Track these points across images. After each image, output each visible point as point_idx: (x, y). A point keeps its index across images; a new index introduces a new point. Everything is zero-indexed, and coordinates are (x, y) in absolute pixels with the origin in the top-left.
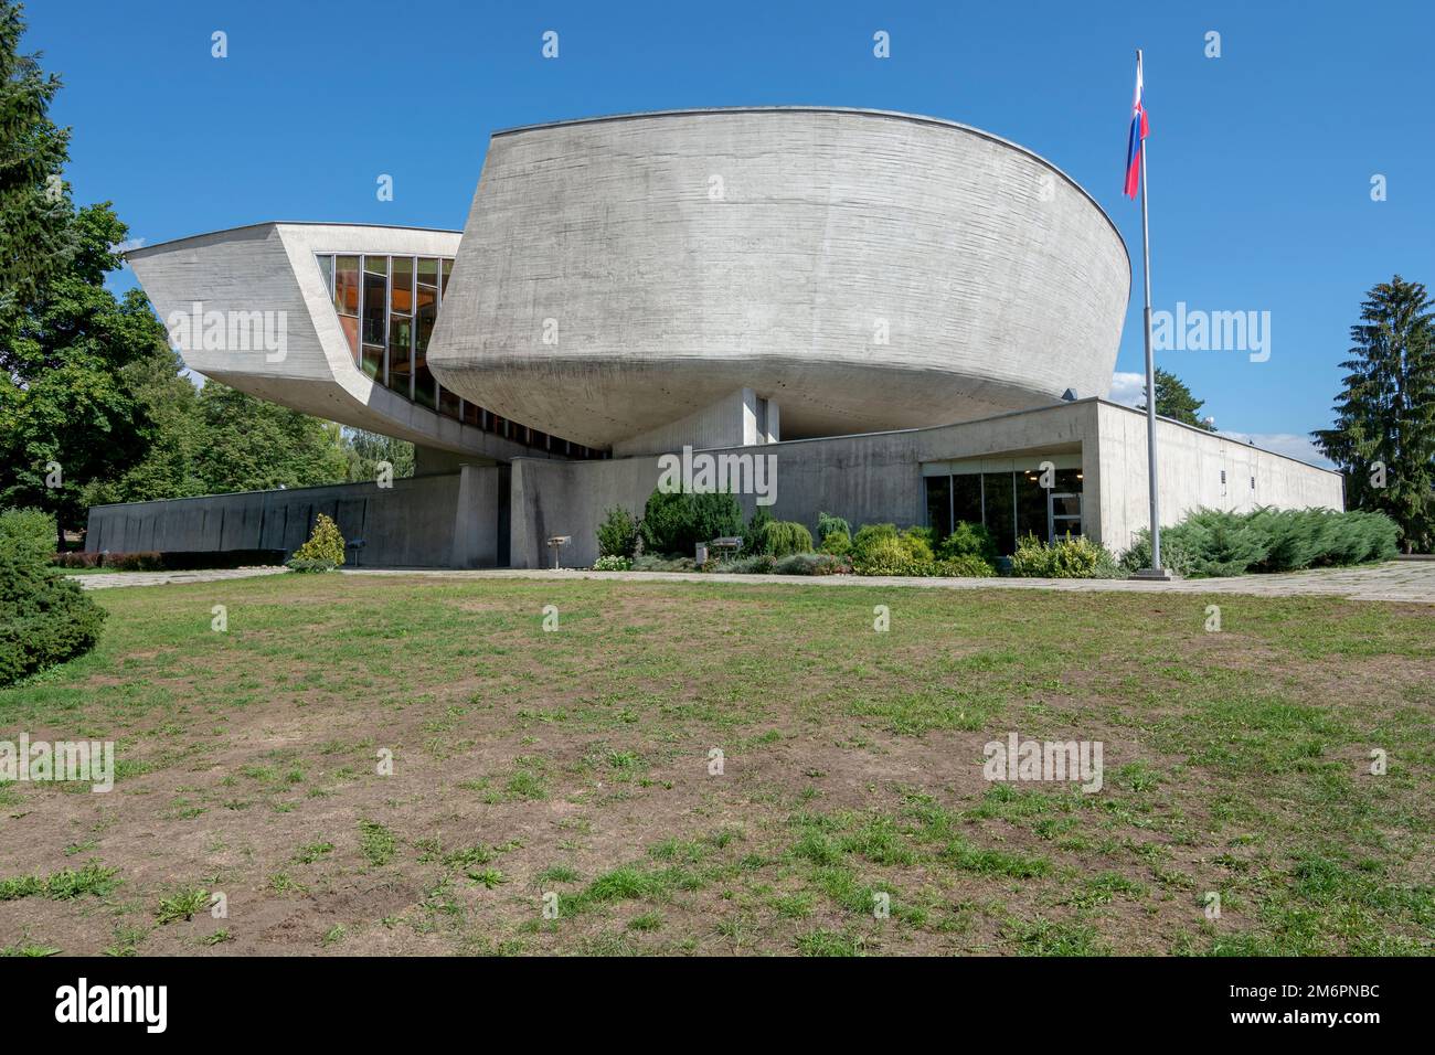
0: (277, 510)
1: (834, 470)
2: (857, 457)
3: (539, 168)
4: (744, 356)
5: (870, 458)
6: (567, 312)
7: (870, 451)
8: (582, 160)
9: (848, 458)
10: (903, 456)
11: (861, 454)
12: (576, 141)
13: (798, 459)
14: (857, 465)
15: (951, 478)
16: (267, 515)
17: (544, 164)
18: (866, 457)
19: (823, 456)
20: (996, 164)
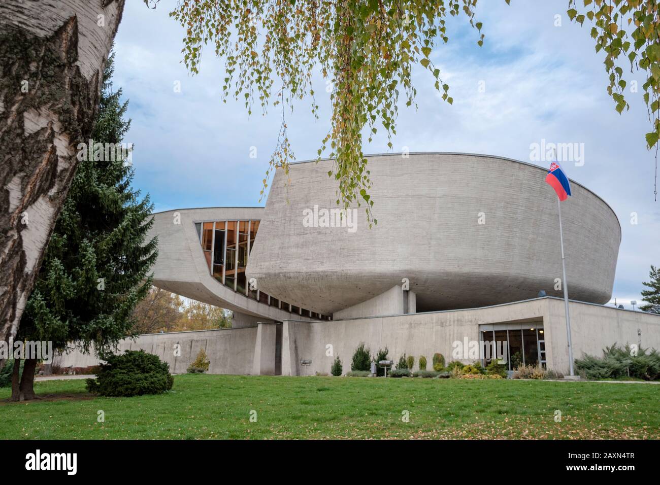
0: (160, 344)
1: (439, 328)
2: (450, 321)
3: (299, 182)
4: (396, 271)
5: (456, 322)
6: (311, 251)
7: (456, 319)
8: (318, 178)
9: (446, 322)
10: (471, 321)
11: (452, 320)
12: (316, 169)
13: (422, 322)
14: (450, 325)
15: (494, 332)
16: (154, 347)
17: (301, 180)
18: (454, 321)
19: (434, 321)
20: (521, 174)
